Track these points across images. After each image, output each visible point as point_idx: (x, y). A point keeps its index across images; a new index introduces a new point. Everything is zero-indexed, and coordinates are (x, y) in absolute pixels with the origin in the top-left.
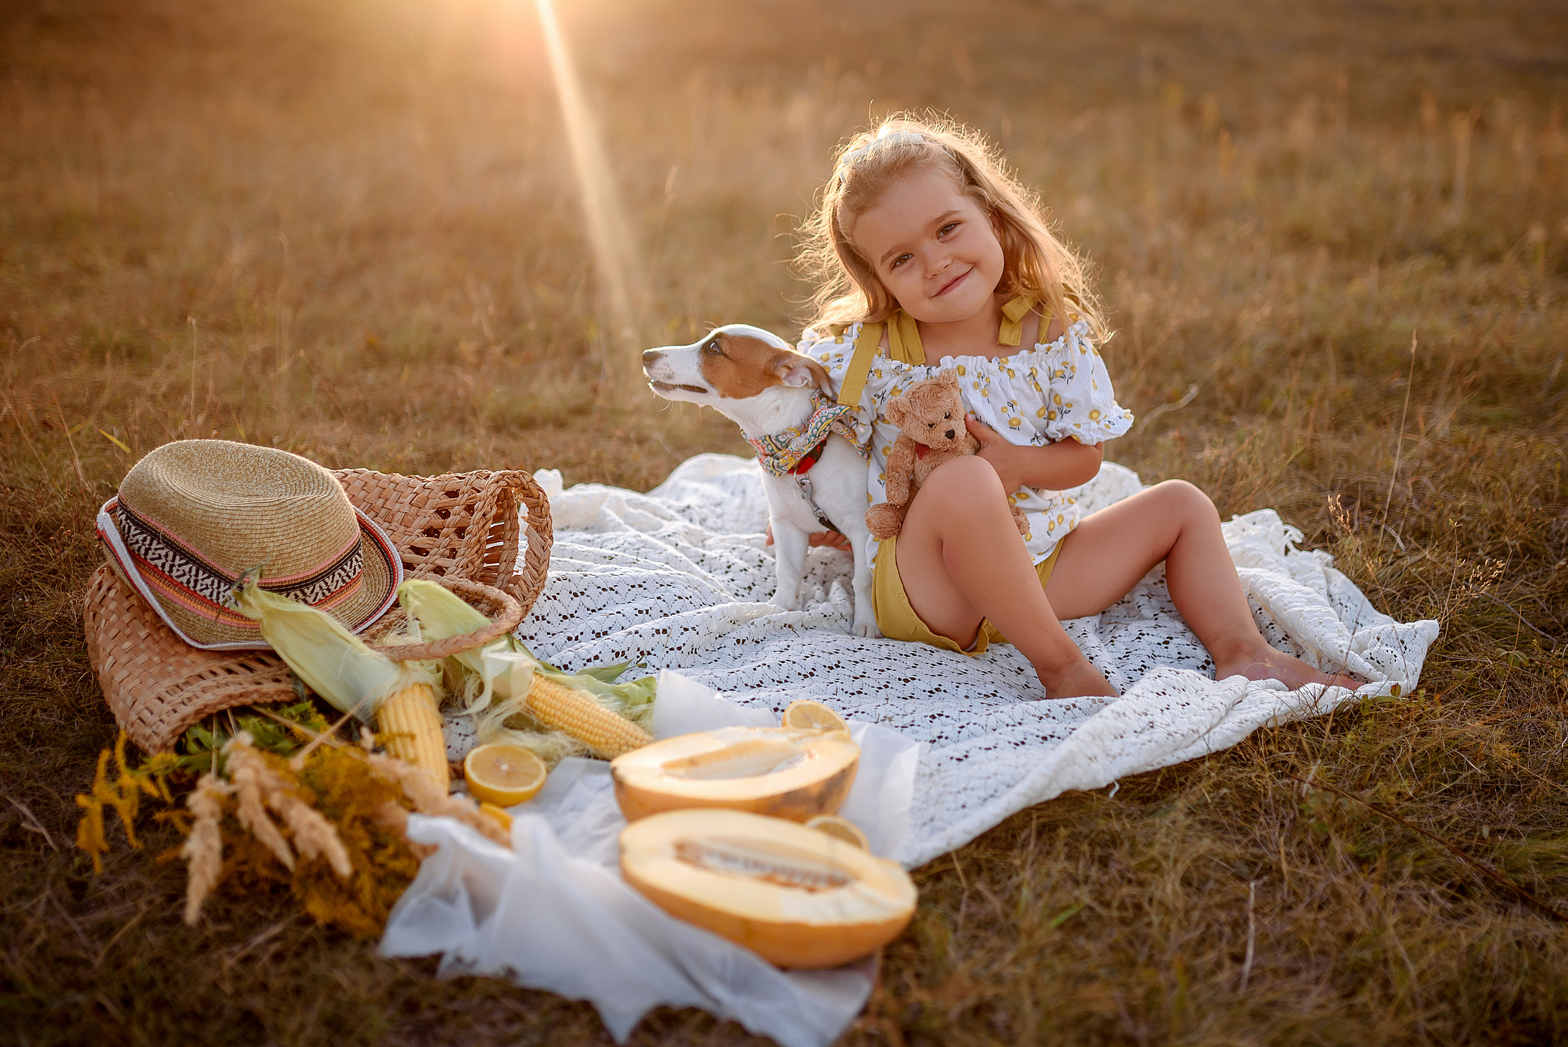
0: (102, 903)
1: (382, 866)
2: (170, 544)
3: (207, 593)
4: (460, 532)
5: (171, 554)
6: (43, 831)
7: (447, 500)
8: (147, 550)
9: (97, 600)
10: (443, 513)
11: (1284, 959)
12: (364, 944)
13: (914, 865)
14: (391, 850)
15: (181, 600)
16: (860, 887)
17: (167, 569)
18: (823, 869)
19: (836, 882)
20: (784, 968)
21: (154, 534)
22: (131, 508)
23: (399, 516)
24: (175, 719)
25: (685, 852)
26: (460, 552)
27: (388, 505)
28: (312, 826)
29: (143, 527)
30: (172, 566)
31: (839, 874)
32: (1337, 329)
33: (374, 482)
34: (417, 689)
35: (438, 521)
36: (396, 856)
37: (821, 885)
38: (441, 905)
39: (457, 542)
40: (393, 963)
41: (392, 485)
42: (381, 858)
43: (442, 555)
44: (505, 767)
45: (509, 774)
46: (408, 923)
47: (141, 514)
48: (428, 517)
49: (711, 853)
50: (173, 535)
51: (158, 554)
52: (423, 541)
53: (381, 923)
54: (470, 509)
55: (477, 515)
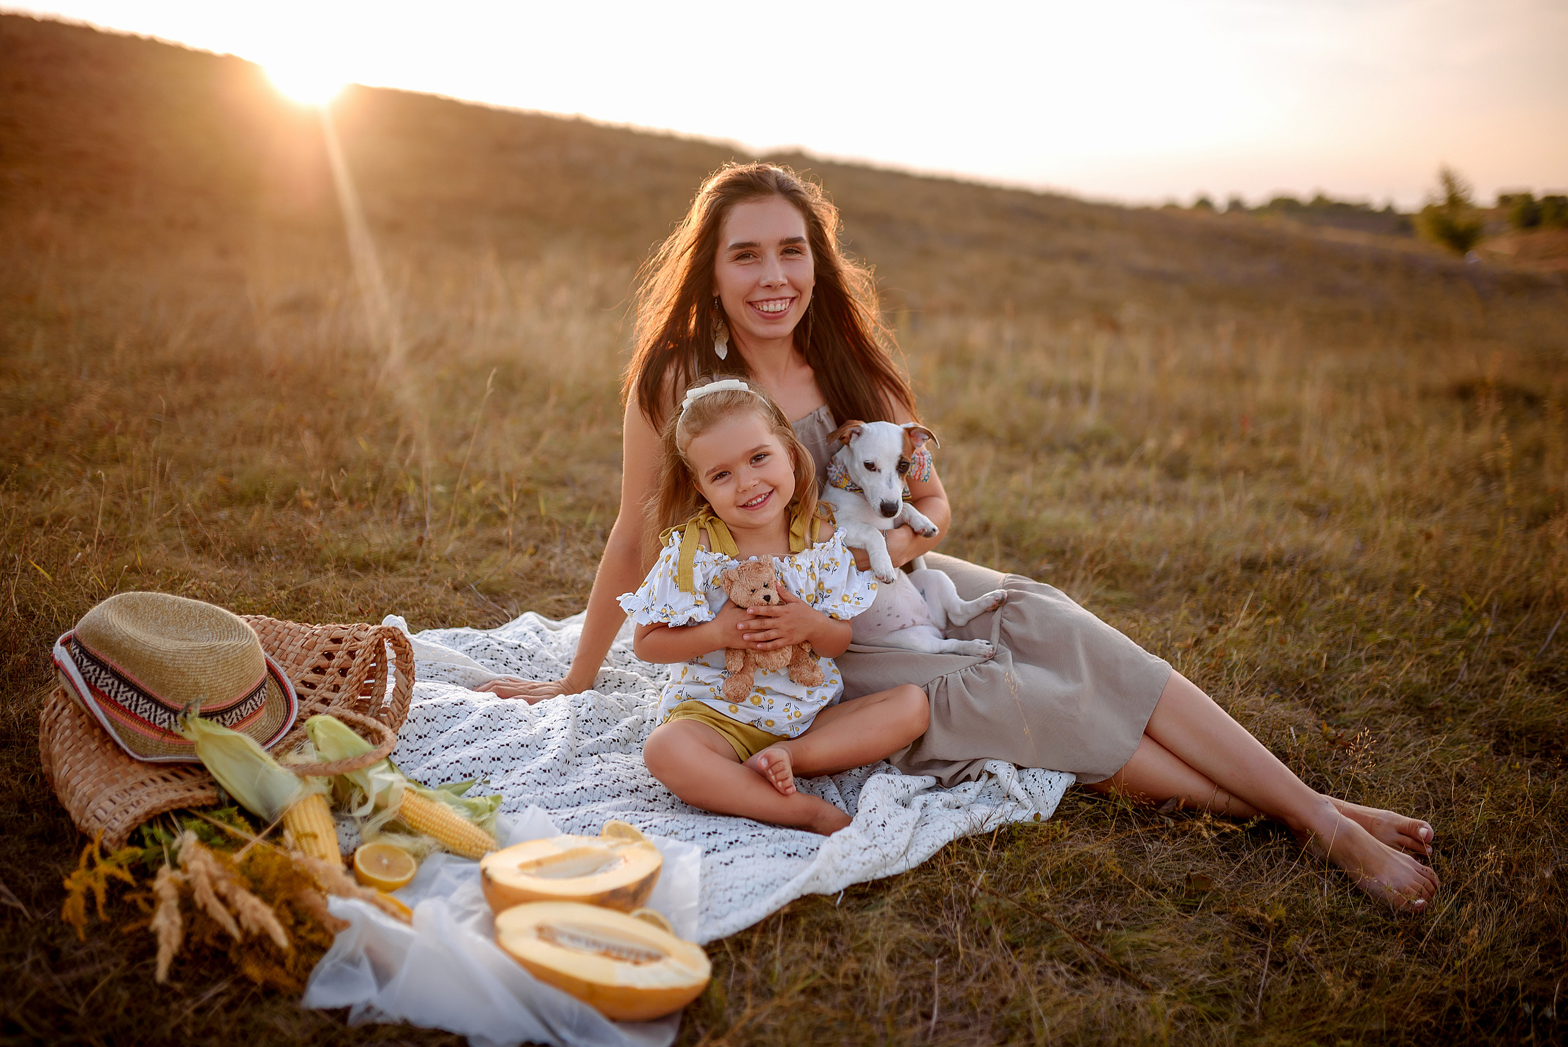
0: (74, 964)
1: (301, 938)
2: (116, 675)
3: (146, 715)
4: (343, 672)
5: (116, 683)
6: (20, 905)
7: (331, 646)
8: (97, 679)
9: (53, 716)
10: (329, 656)
11: (957, 1017)
12: (290, 998)
13: (705, 942)
14: (309, 925)
15: (124, 720)
16: (672, 961)
17: (113, 694)
18: (644, 948)
19: (653, 957)
20: (613, 1020)
21: (103, 666)
22: (85, 644)
23: (292, 656)
24: (128, 819)
25: (544, 933)
26: (343, 687)
27: (283, 646)
28: (254, 908)
29: (94, 660)
30: (117, 693)
31: (654, 952)
32: (1000, 518)
33: (271, 627)
34: (315, 798)
35: (324, 662)
36: (312, 930)
37: (642, 959)
38: (349, 968)
39: (339, 679)
40: (313, 1013)
41: (286, 631)
42: (302, 931)
43: (328, 690)
44: (385, 861)
45: (388, 867)
46: (323, 983)
47: (92, 649)
48: (316, 658)
49: (562, 934)
50: (119, 668)
51: (106, 682)
52: (311, 677)
53: (303, 982)
54: (352, 654)
55: (358, 660)
